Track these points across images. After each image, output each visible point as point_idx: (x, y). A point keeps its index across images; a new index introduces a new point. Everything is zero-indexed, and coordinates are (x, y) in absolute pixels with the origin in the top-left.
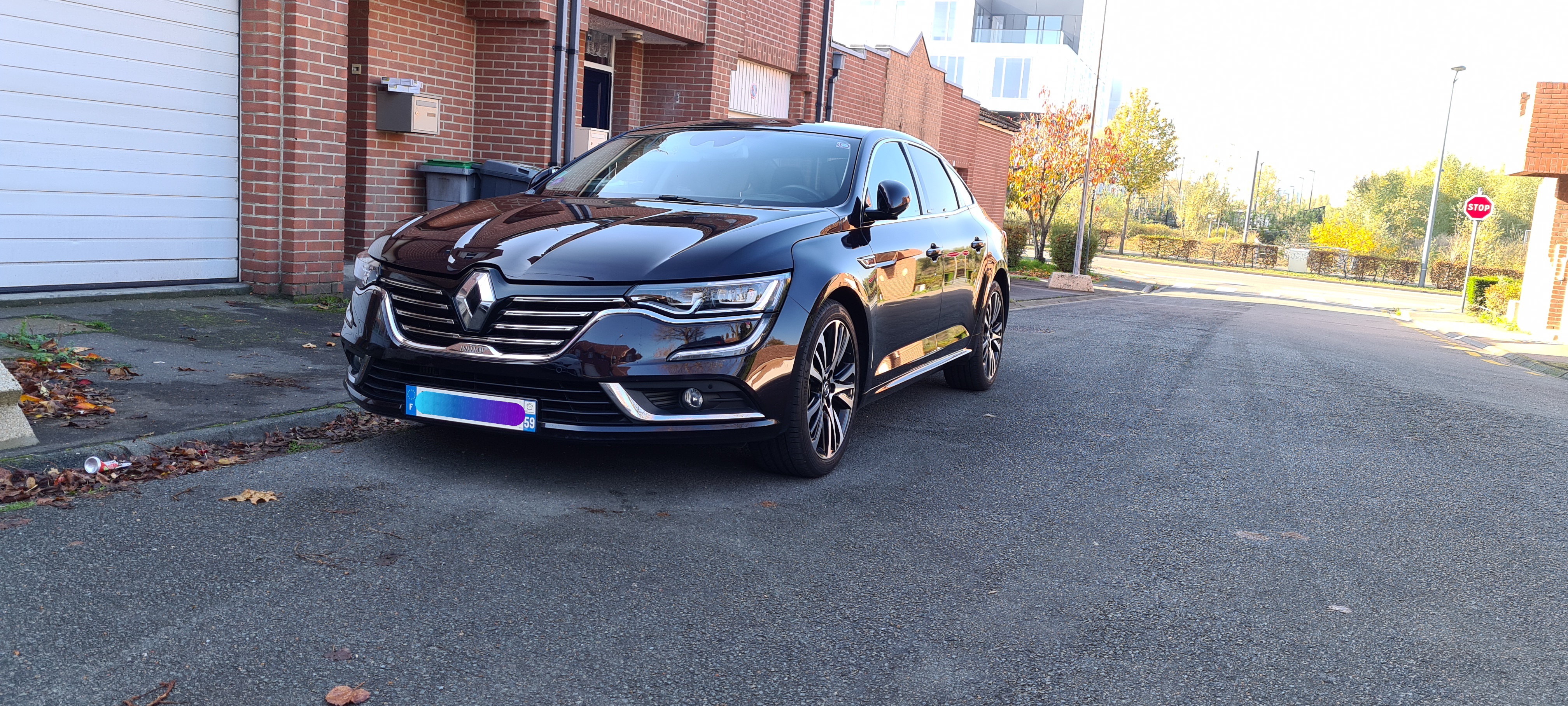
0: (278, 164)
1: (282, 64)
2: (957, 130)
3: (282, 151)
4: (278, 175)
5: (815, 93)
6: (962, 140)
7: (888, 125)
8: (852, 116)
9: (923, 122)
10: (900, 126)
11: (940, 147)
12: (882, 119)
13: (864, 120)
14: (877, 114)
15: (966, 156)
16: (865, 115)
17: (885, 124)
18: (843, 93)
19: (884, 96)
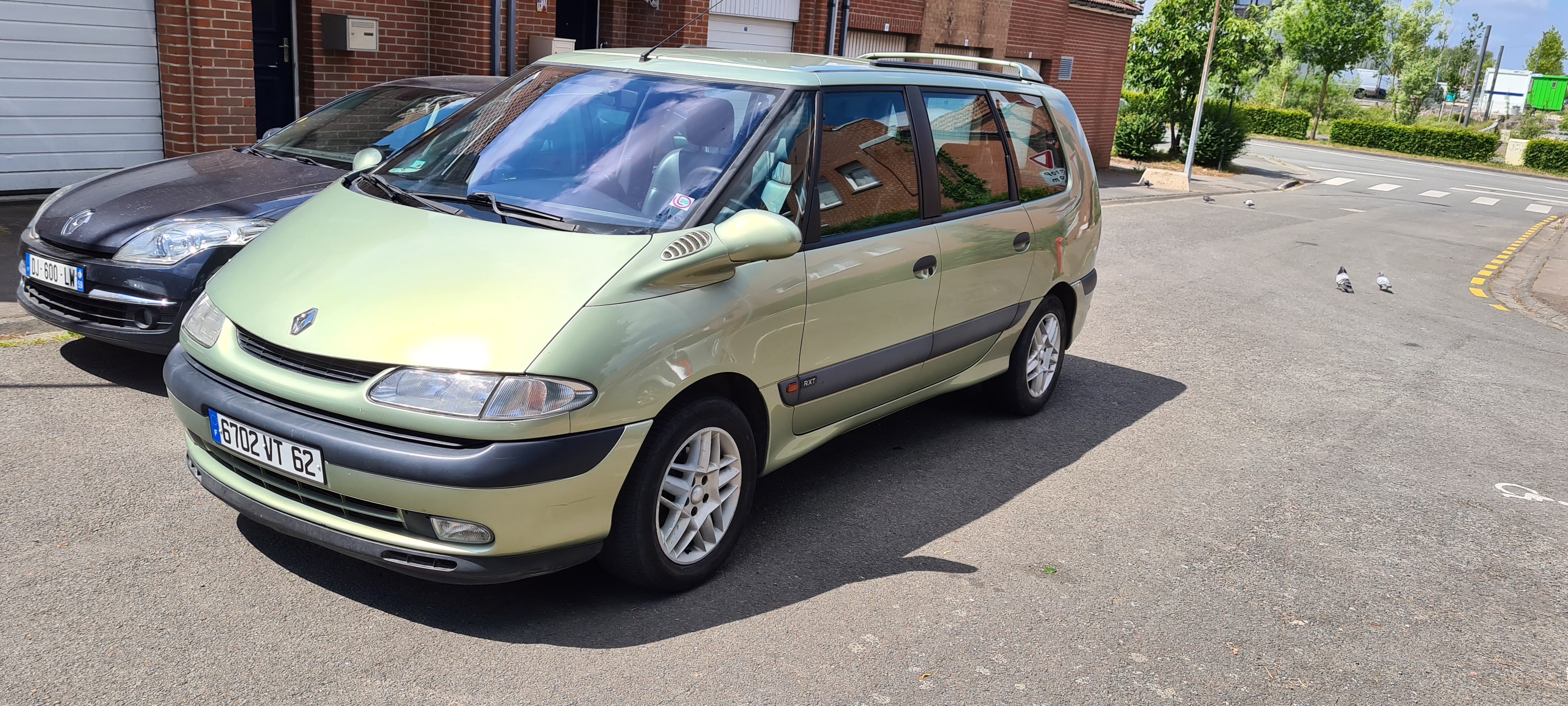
0: (189, 88)
2: (1034, 20)
3: (192, 77)
4: (190, 97)
6: (1043, 30)
7: (932, 19)
8: (879, 14)
9: (983, 14)
10: (950, 21)
11: (1009, 38)
12: (922, 15)
13: (897, 16)
14: (917, 9)
15: (1049, 47)
16: (899, 11)
17: (927, 19)
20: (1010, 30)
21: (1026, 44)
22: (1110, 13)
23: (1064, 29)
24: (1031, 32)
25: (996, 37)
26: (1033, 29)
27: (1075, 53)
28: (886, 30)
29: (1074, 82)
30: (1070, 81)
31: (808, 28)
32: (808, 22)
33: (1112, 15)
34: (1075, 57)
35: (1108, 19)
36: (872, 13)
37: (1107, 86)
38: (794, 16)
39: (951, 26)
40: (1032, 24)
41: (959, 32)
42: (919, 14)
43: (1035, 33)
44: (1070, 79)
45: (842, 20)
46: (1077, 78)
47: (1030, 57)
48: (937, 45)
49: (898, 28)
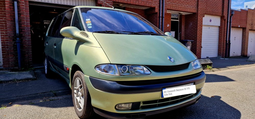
5: (226, 20)
7: (248, 24)
8: (238, 24)
10: (252, 25)
12: (246, 24)
13: (241, 24)
14: (245, 22)
18: (235, 19)
19: (247, 19)
28: (239, 27)
31: (222, 27)
32: (222, 26)
36: (236, 23)
38: (219, 25)
41: (254, 27)
45: (230, 25)
48: (250, 30)
49: (241, 26)
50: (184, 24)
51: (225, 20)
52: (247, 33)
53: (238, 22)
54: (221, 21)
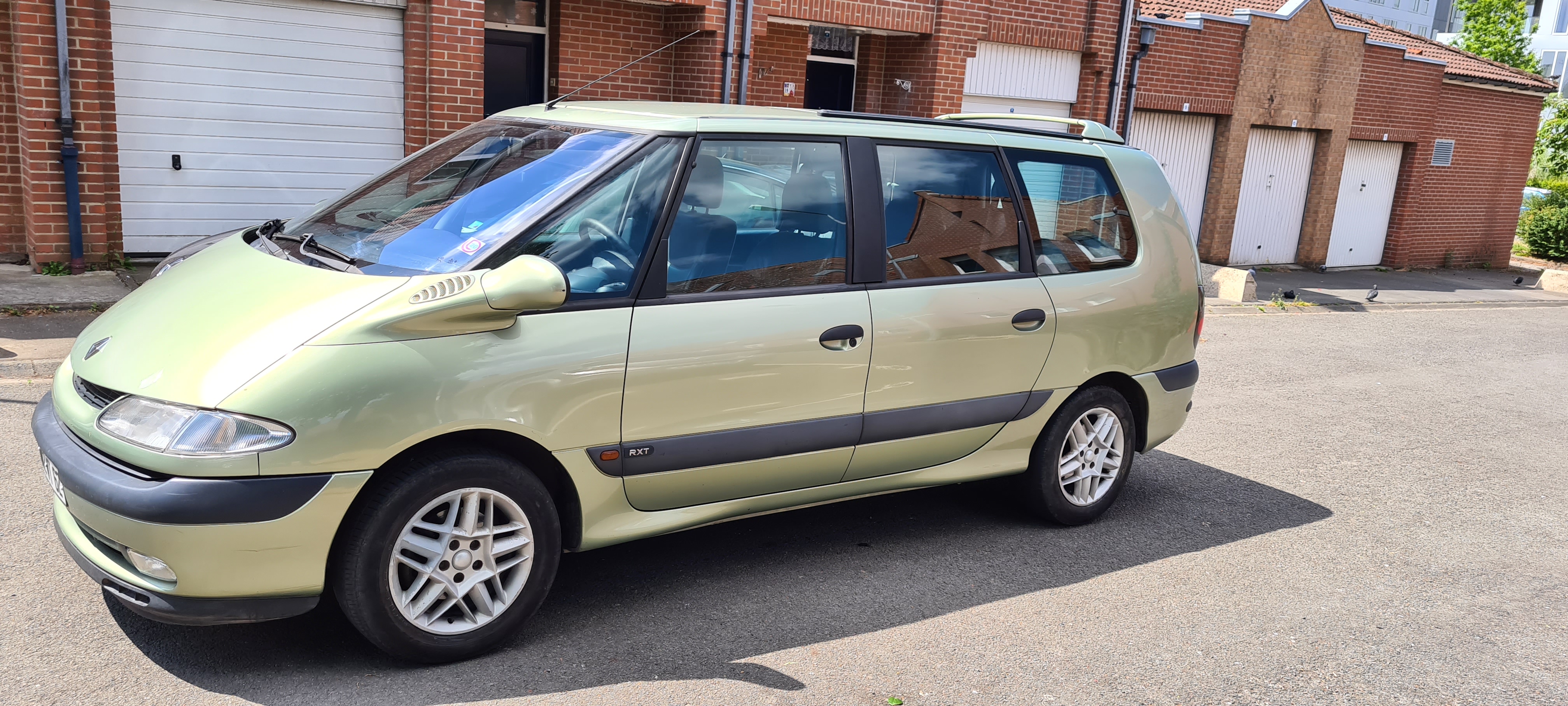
1: (427, 89)
2: (1393, 98)
5: (1108, 72)
6: (1405, 109)
7: (1247, 98)
8: (1176, 93)
9: (1318, 92)
10: (1271, 99)
11: (1354, 119)
12: (1235, 93)
13: (1200, 95)
14: (1227, 87)
15: (1412, 128)
16: (1202, 90)
17: (1240, 98)
18: (1159, 68)
19: (1239, 67)
20: (1356, 109)
21: (1379, 125)
22: (1510, 90)
23: (1435, 108)
24: (1387, 112)
25: (1337, 118)
26: (1390, 108)
27: (1456, 136)
28: (1186, 110)
29: (1455, 168)
30: (1448, 168)
31: (1085, 108)
32: (1085, 103)
33: (1512, 93)
34: (1457, 140)
35: (1507, 97)
36: (1167, 92)
37: (1507, 174)
38: (1072, 97)
39: (1273, 106)
40: (1387, 103)
41: (1284, 112)
42: (1230, 93)
43: (1391, 112)
44: (1449, 165)
45: (1126, 100)
46: (1460, 164)
47: (1385, 139)
48: (1254, 126)
49: (1201, 108)
50: (879, 81)
51: (1099, 73)
52: (1232, 144)
53: (1182, 83)
54: (1081, 79)
